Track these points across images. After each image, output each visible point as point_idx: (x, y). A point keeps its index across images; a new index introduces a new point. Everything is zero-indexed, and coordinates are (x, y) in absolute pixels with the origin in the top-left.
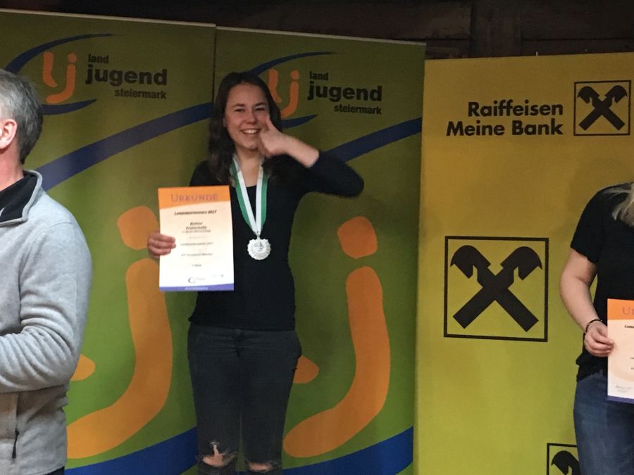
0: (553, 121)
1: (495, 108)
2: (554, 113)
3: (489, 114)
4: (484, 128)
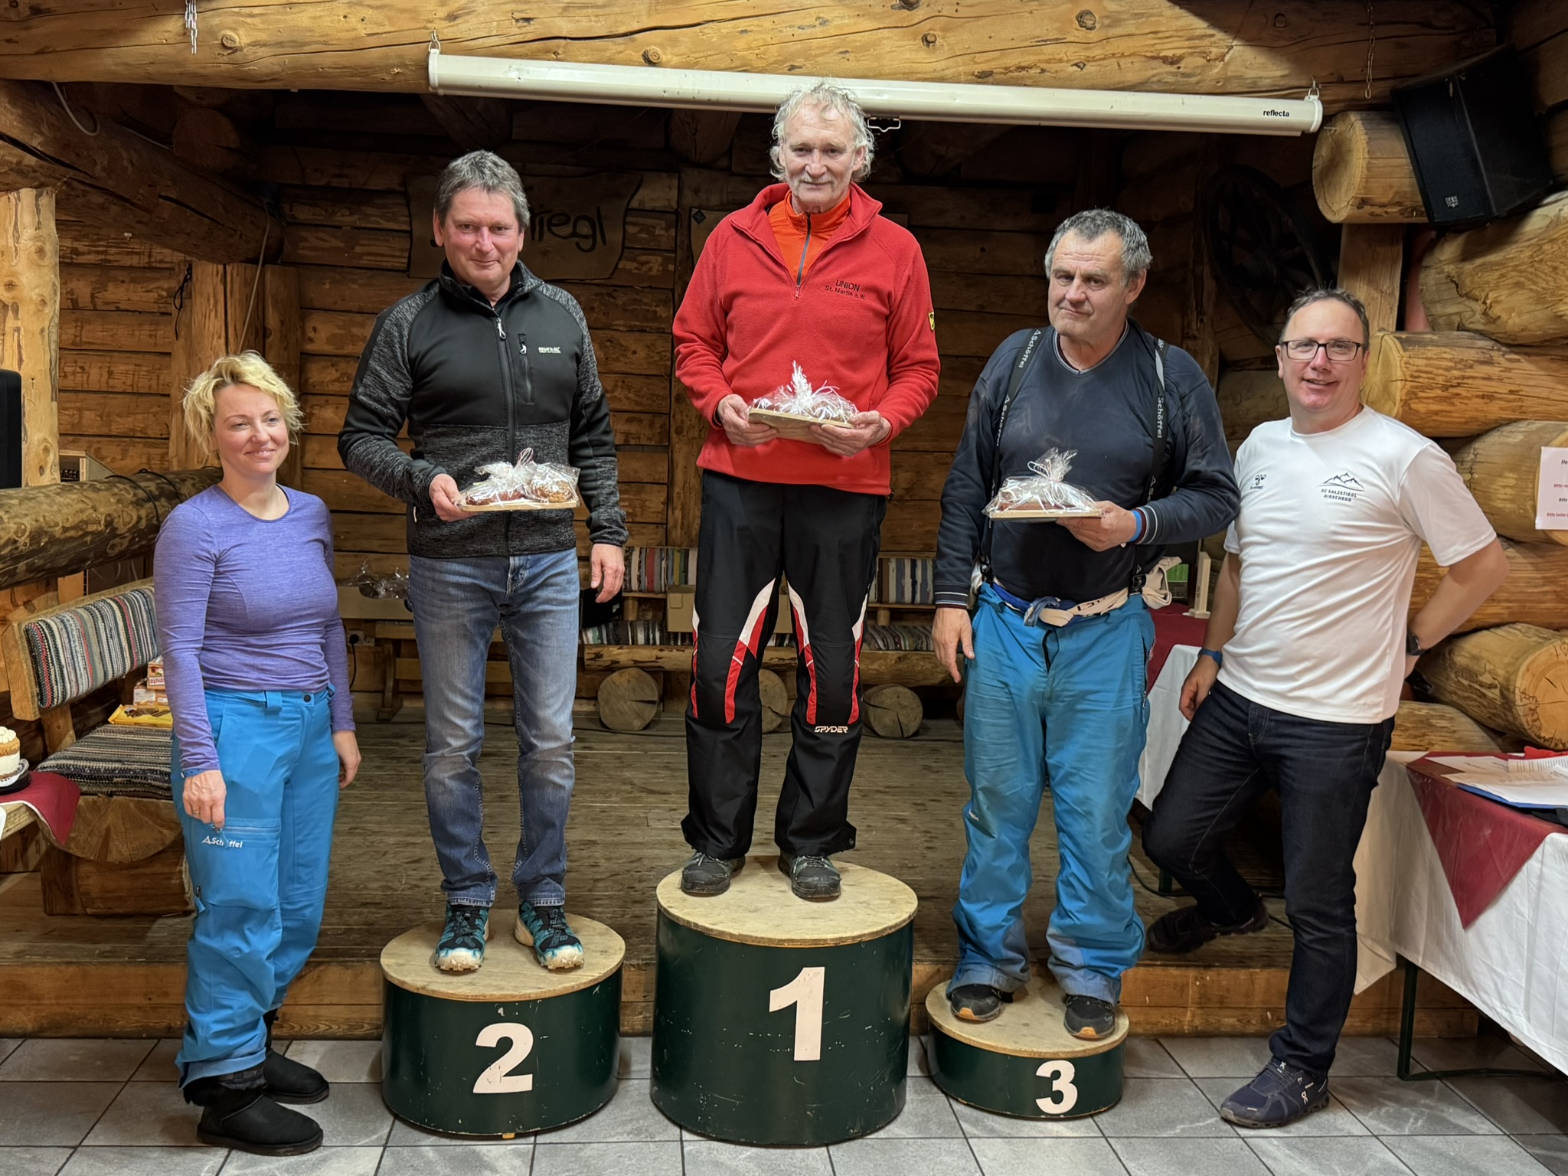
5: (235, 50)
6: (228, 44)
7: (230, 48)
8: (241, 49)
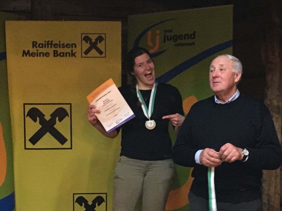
0: (72, 51)
1: (45, 44)
2: (72, 47)
3: (42, 47)
4: (40, 53)
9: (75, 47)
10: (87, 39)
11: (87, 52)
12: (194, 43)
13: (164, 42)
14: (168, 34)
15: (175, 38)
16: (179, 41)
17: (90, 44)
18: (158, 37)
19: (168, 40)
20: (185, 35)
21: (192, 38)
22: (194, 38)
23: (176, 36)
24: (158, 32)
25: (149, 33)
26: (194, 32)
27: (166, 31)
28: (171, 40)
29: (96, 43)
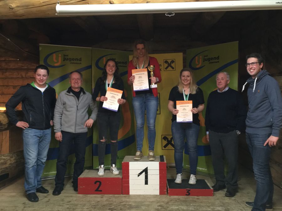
5: (12, 9)
6: (11, 7)
7: (11, 8)
8: (14, 8)
9: (161, 66)
10: (166, 62)
11: (166, 68)
12: (218, 62)
13: (204, 61)
14: (206, 58)
15: (209, 60)
16: (211, 61)
17: (168, 64)
18: (201, 59)
19: (206, 61)
20: (214, 58)
21: (217, 59)
22: (219, 59)
23: (210, 58)
24: (201, 57)
25: (197, 57)
26: (219, 56)
27: (205, 56)
28: (207, 60)
29: (171, 64)
